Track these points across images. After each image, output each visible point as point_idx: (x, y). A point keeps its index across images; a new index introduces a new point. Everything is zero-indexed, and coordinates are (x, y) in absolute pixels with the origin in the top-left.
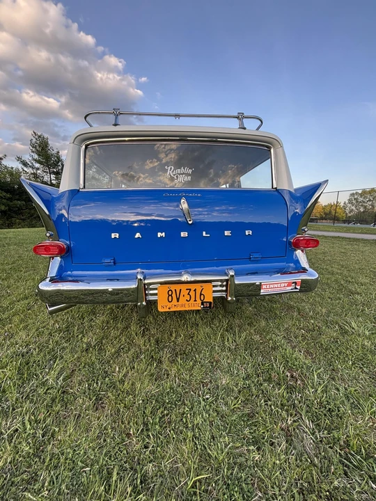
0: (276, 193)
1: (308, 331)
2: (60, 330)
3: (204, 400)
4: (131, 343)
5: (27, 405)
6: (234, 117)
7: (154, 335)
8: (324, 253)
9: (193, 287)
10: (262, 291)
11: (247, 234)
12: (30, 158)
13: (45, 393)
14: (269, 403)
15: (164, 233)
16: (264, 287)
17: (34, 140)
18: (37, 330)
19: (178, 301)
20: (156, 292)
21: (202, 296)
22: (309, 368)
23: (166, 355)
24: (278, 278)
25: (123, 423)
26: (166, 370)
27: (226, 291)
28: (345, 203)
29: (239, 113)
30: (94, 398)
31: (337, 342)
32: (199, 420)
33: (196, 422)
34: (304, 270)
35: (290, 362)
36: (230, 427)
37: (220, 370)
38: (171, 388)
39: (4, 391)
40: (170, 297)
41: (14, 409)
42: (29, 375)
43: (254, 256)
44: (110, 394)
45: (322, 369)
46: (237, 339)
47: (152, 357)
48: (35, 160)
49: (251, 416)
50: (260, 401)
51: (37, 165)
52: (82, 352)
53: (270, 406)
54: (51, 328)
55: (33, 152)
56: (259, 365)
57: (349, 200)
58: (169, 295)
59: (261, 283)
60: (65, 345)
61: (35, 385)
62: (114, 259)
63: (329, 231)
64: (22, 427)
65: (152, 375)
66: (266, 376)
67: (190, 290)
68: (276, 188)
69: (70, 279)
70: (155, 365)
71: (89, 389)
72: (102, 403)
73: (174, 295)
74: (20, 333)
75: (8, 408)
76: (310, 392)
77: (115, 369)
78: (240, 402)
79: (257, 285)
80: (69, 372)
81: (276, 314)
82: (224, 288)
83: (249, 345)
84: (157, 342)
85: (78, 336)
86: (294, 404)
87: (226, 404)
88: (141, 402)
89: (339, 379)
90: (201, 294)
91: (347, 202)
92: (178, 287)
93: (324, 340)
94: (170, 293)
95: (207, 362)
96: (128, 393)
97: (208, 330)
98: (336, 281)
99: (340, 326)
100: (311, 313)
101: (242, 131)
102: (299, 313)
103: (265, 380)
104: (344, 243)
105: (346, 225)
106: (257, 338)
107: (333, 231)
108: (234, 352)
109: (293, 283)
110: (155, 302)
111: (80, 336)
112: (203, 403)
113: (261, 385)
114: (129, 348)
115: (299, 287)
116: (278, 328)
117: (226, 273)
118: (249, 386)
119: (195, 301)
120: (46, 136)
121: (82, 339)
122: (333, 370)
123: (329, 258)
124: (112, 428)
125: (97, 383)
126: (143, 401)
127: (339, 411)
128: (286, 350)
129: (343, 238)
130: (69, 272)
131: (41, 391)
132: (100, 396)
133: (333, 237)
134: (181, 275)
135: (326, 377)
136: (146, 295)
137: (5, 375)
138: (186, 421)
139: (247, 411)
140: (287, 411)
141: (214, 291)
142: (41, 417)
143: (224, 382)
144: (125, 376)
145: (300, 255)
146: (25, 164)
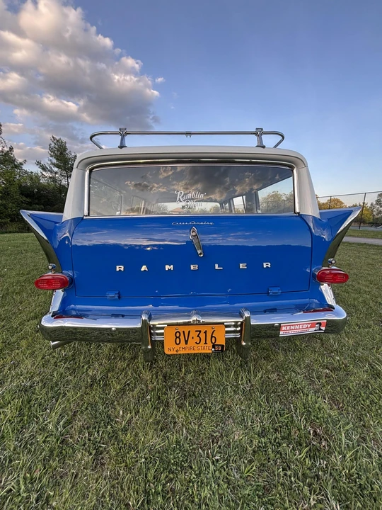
0: (299, 219)
1: (334, 369)
2: (66, 359)
3: (213, 463)
4: (138, 378)
5: (24, 457)
6: (252, 134)
7: (161, 368)
8: (349, 265)
9: (203, 329)
10: (281, 333)
11: (265, 266)
12: (49, 162)
13: (44, 442)
14: (289, 473)
15: (172, 266)
16: (284, 328)
17: (53, 145)
18: (43, 358)
19: (186, 343)
20: (162, 331)
21: (213, 339)
22: (335, 423)
23: (173, 396)
24: (300, 317)
25: (122, 489)
26: (173, 417)
27: (240, 331)
28: (372, 204)
29: (257, 129)
30: (94, 451)
31: (367, 387)
32: (206, 493)
33: (203, 495)
34: (330, 308)
35: (313, 414)
36: (243, 504)
37: (233, 419)
38: (178, 442)
39: (3, 437)
40: (178, 339)
41: (11, 461)
42: (29, 417)
43: (273, 291)
44: (110, 448)
45: (351, 425)
46: (252, 377)
47: (159, 397)
48: (54, 164)
49: (266, 490)
50: (278, 469)
51: (56, 169)
52: (86, 388)
53: (290, 477)
54: (57, 356)
55: (51, 156)
56: (276, 415)
57: (377, 201)
58: (177, 337)
59: (280, 324)
60: (70, 378)
61: (35, 430)
62: (119, 294)
63: (354, 236)
64: (16, 487)
65: (158, 423)
66: (284, 432)
67: (200, 332)
68: (299, 213)
69: (74, 313)
70: (161, 409)
71: (89, 440)
72: (102, 458)
73: (182, 337)
74: (26, 361)
75: (5, 459)
76: (336, 459)
77: (119, 412)
78: (254, 468)
79: (276, 327)
80: (71, 414)
81: (296, 344)
82: (239, 329)
83: (265, 387)
84: (165, 378)
85: (83, 366)
86: (317, 476)
87: (239, 469)
88: (143, 460)
89: (370, 441)
90: (212, 337)
91: (374, 203)
92: (186, 329)
93: (353, 383)
94: (178, 335)
95: (217, 409)
96: (131, 448)
97: (220, 364)
98: (364, 302)
99: (370, 365)
100: (336, 346)
101: (260, 150)
102: (322, 345)
103: (283, 438)
104: (372, 251)
105: (373, 229)
106: (274, 376)
107: (358, 236)
108: (249, 395)
109: (317, 324)
110: (162, 342)
111: (85, 367)
112: (212, 467)
113: (280, 444)
114: (135, 384)
115: (323, 328)
116: (298, 364)
117: (240, 313)
118: (265, 447)
119: (206, 343)
120: (64, 140)
121: (87, 370)
122: (364, 426)
123: (355, 271)
124: (111, 495)
125: (98, 432)
126: (146, 459)
127: (372, 489)
128: (307, 395)
129: (370, 245)
130: (73, 306)
131: (40, 438)
132: (101, 449)
133: (359, 244)
134: (190, 316)
135: (355, 437)
136: (151, 334)
137: (6, 416)
138: (193, 492)
139: (262, 482)
140: (310, 485)
141: (227, 332)
142: (37, 474)
143: (236, 437)
144: (129, 422)
145: (326, 289)
146: (44, 168)
